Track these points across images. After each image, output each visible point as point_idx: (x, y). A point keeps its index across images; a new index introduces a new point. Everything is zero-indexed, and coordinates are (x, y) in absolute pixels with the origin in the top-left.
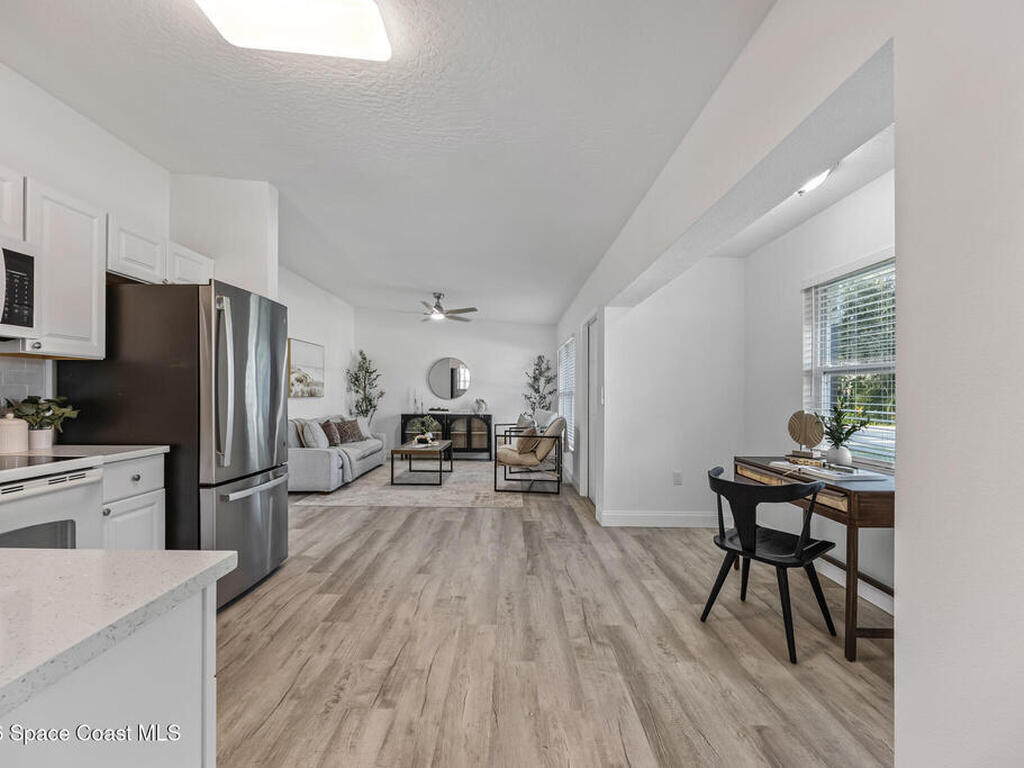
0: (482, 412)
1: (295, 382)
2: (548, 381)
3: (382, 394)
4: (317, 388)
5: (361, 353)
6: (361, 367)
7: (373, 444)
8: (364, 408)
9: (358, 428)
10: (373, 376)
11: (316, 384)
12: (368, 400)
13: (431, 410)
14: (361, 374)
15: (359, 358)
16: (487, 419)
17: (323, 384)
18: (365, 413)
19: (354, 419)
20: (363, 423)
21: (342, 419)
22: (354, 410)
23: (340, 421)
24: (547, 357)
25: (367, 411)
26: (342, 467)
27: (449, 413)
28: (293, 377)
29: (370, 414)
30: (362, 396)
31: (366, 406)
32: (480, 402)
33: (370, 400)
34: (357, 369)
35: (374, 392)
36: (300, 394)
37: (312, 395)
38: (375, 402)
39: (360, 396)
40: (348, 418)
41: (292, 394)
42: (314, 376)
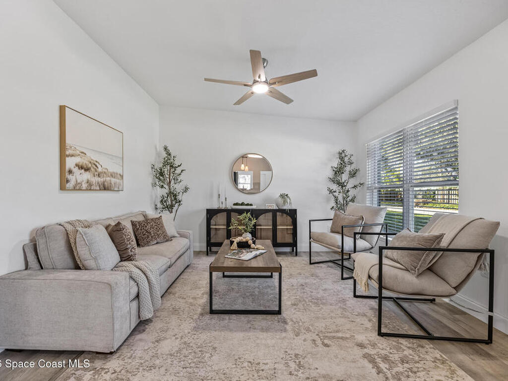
0: (287, 207)
1: (76, 170)
2: (353, 174)
3: (186, 190)
4: (113, 180)
5: (166, 149)
6: (166, 163)
7: (179, 244)
8: (169, 203)
9: (163, 226)
10: (178, 171)
11: (113, 175)
12: (173, 195)
13: (234, 205)
14: (166, 170)
15: (164, 155)
16: (293, 214)
17: (122, 176)
18: (170, 208)
19: (159, 215)
20: (167, 218)
21: (145, 216)
22: (159, 205)
23: (141, 219)
24: (348, 152)
25: (172, 206)
26: (138, 296)
27: (254, 207)
28: (70, 163)
29: (175, 209)
30: (167, 191)
31: (171, 202)
32: (284, 196)
33: (175, 196)
34: (161, 165)
35: (178, 188)
36: (84, 186)
37: (105, 188)
38: (179, 197)
39: (165, 191)
40: (152, 214)
41: (70, 185)
42: (107, 165)
